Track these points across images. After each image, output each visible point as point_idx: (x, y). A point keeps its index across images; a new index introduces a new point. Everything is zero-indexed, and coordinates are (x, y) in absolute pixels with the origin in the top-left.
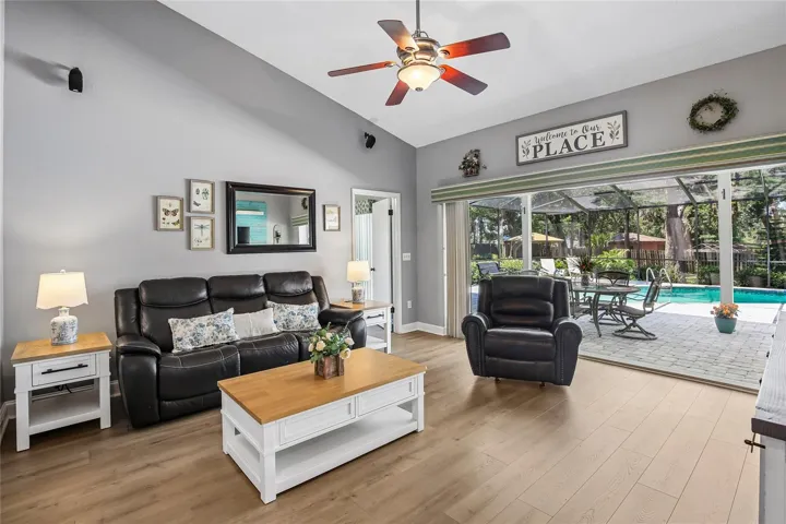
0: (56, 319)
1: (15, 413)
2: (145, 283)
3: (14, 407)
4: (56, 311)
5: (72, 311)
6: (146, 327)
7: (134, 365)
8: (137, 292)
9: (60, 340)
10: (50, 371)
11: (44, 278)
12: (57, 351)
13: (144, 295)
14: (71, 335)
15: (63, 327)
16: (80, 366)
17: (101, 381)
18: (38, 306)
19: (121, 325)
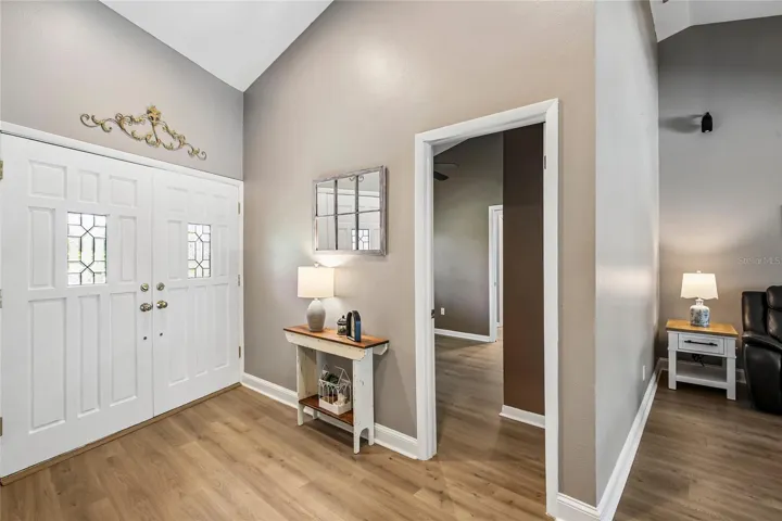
0: (693, 307)
1: (667, 367)
2: (773, 289)
3: (667, 363)
4: (693, 301)
5: (706, 302)
6: (772, 327)
7: (758, 355)
8: (764, 296)
9: (697, 322)
10: (690, 342)
11: (686, 277)
12: (694, 329)
13: (771, 299)
14: (704, 320)
15: (699, 313)
16: (711, 344)
17: (728, 361)
18: (682, 296)
19: (747, 322)
